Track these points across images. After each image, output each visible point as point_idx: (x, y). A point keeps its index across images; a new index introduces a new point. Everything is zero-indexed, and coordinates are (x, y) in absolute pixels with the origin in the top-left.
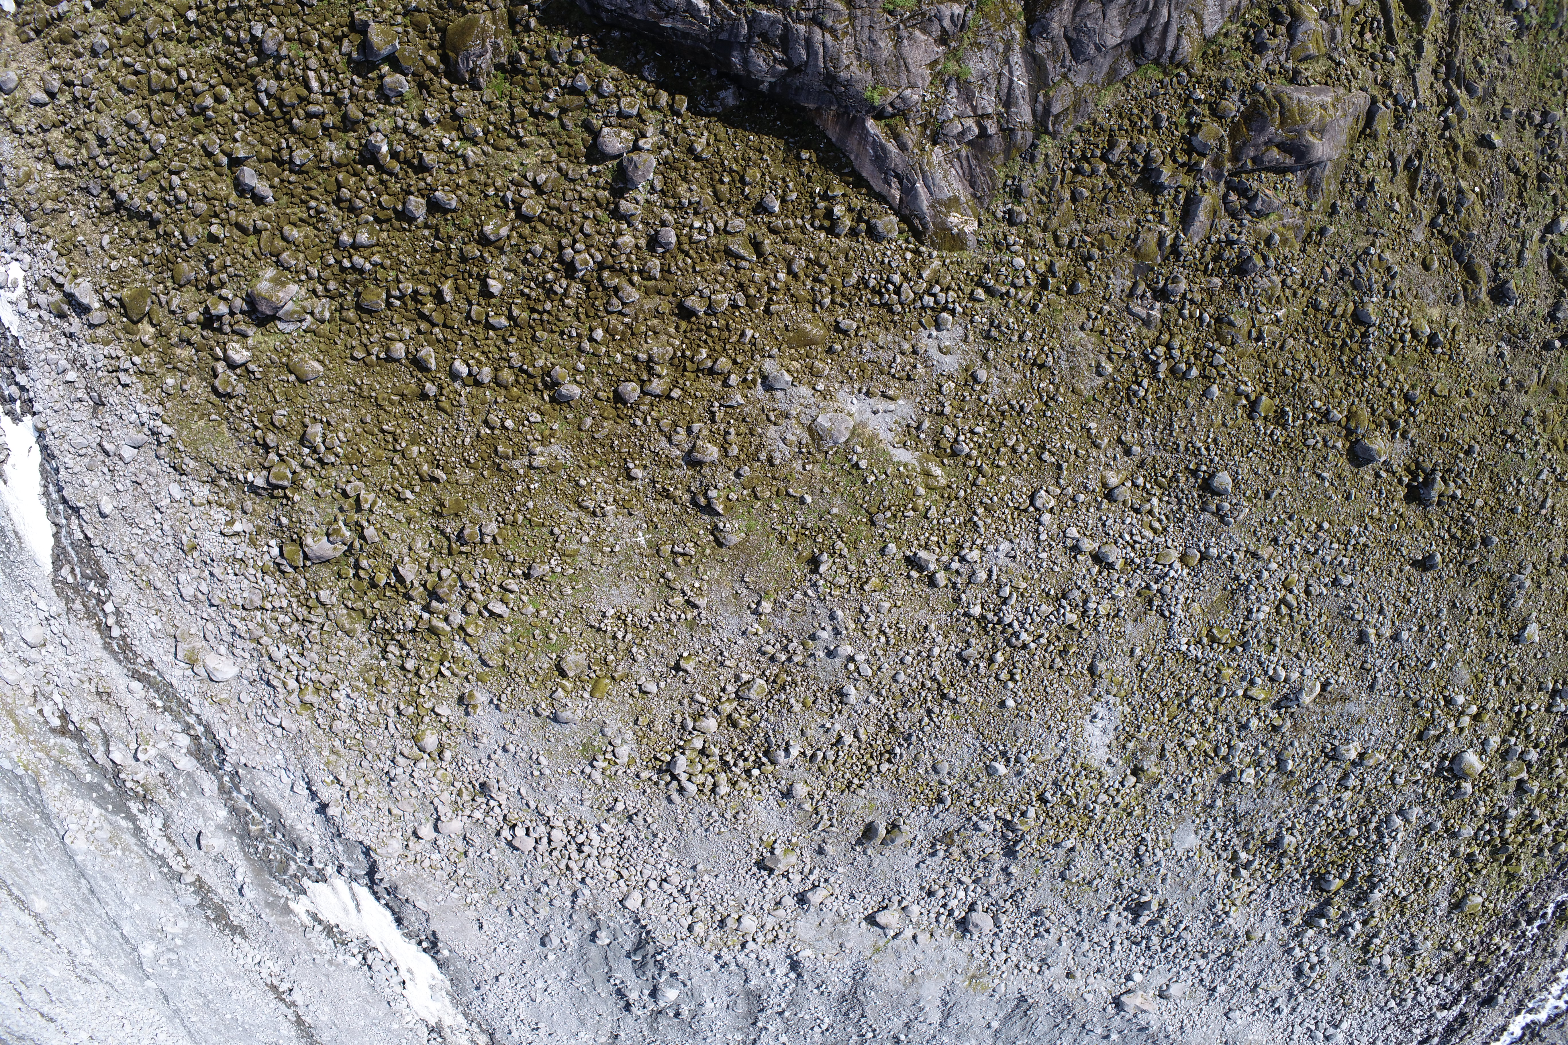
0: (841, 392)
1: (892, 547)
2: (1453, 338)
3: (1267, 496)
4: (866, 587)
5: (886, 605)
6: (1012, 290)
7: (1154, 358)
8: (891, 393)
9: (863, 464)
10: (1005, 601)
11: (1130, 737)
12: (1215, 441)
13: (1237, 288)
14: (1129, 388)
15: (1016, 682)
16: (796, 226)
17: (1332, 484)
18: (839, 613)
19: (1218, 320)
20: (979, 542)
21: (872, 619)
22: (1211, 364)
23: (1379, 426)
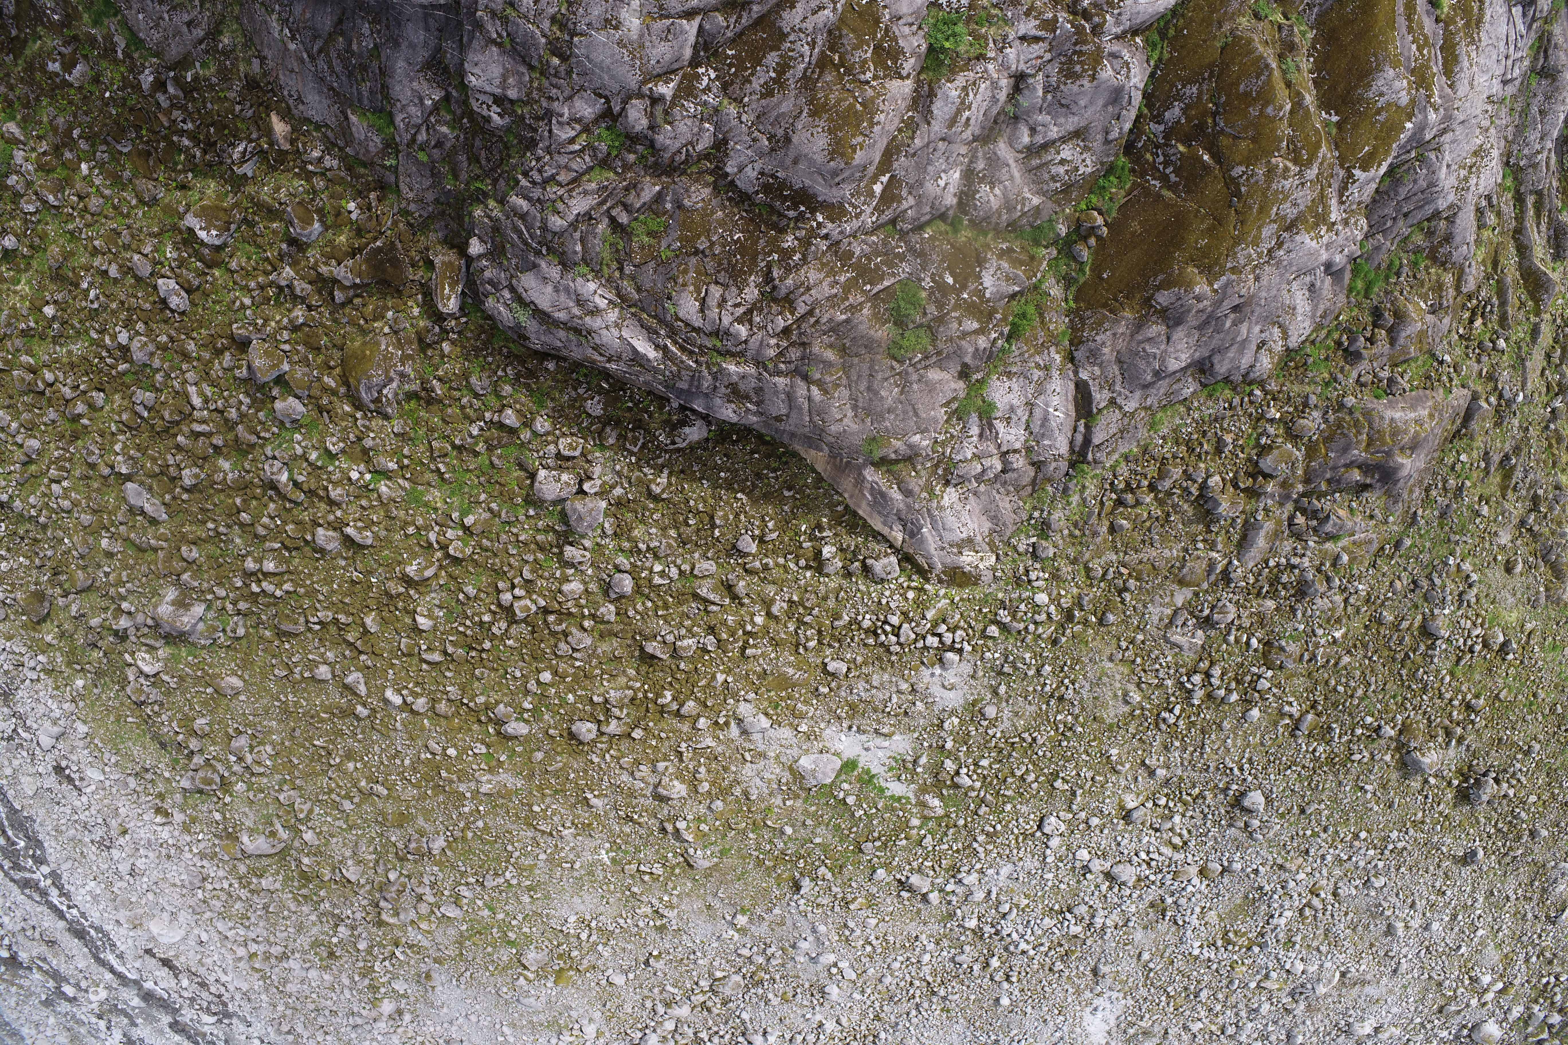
0: (828, 731)
1: (881, 873)
2: (1527, 643)
3: (1303, 811)
4: (852, 907)
5: (873, 922)
6: (1032, 627)
7: (1189, 686)
8: (885, 730)
9: (850, 800)
10: (1004, 916)
11: (1131, 1024)
12: (1250, 761)
13: (1293, 610)
14: (1158, 714)
15: (1012, 983)
16: (777, 565)
17: (1374, 794)
18: (822, 928)
19: (1268, 644)
20: (978, 866)
21: (858, 932)
22: (1255, 689)
23: (1433, 737)
